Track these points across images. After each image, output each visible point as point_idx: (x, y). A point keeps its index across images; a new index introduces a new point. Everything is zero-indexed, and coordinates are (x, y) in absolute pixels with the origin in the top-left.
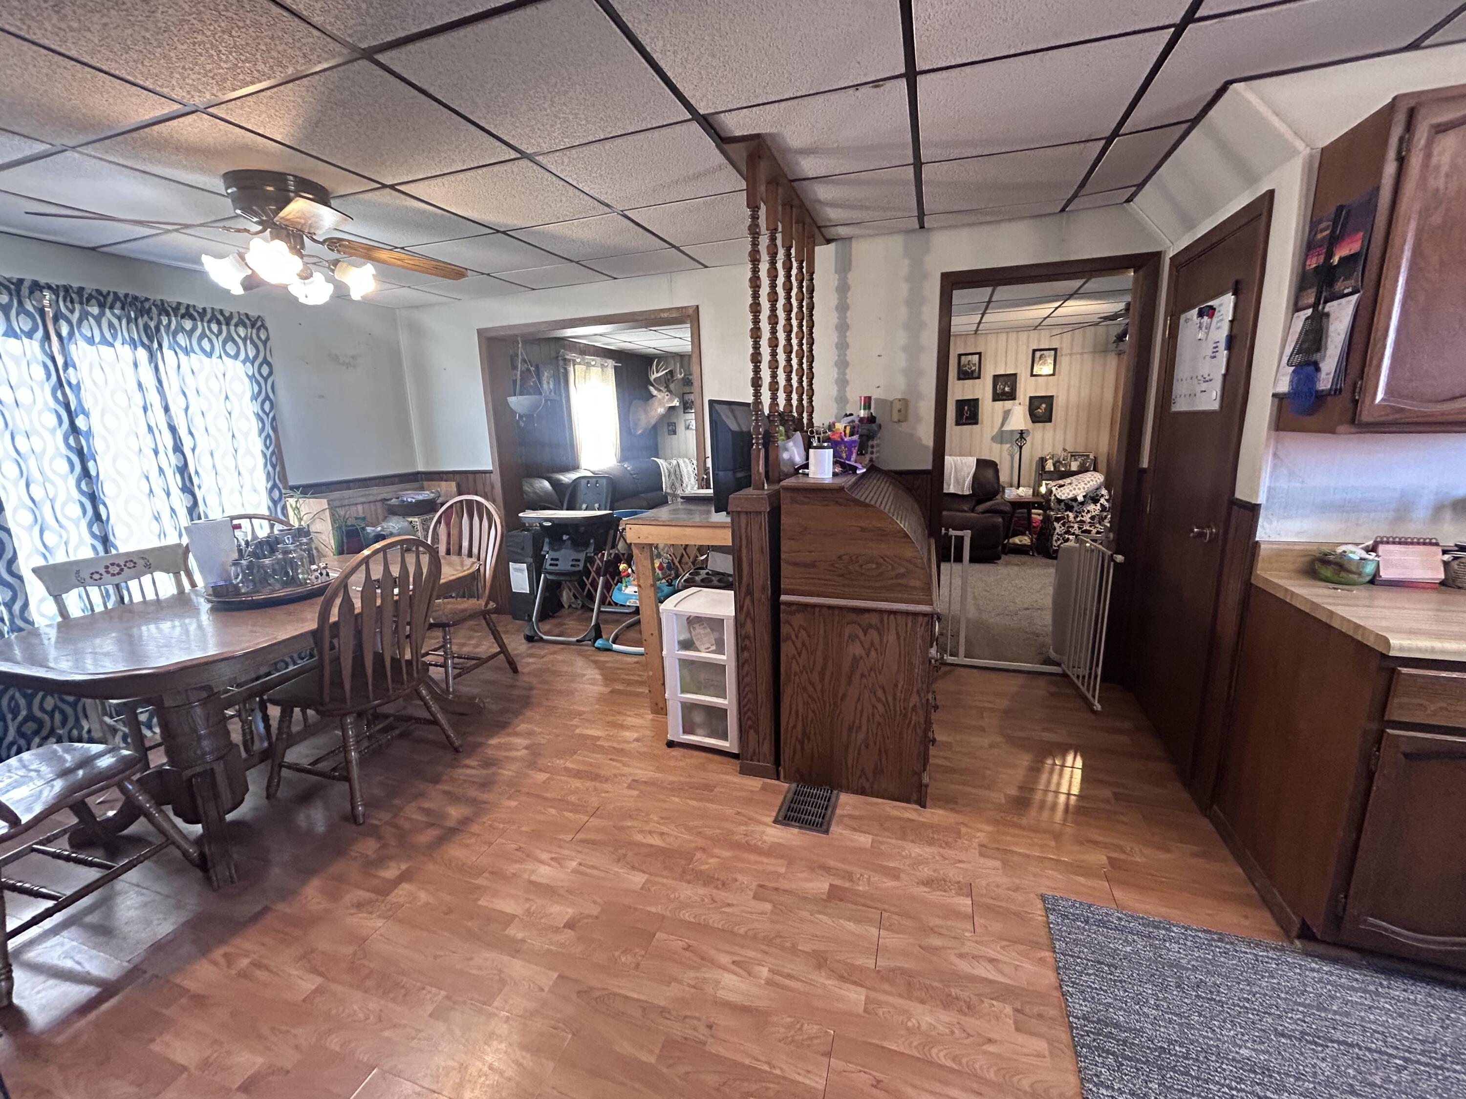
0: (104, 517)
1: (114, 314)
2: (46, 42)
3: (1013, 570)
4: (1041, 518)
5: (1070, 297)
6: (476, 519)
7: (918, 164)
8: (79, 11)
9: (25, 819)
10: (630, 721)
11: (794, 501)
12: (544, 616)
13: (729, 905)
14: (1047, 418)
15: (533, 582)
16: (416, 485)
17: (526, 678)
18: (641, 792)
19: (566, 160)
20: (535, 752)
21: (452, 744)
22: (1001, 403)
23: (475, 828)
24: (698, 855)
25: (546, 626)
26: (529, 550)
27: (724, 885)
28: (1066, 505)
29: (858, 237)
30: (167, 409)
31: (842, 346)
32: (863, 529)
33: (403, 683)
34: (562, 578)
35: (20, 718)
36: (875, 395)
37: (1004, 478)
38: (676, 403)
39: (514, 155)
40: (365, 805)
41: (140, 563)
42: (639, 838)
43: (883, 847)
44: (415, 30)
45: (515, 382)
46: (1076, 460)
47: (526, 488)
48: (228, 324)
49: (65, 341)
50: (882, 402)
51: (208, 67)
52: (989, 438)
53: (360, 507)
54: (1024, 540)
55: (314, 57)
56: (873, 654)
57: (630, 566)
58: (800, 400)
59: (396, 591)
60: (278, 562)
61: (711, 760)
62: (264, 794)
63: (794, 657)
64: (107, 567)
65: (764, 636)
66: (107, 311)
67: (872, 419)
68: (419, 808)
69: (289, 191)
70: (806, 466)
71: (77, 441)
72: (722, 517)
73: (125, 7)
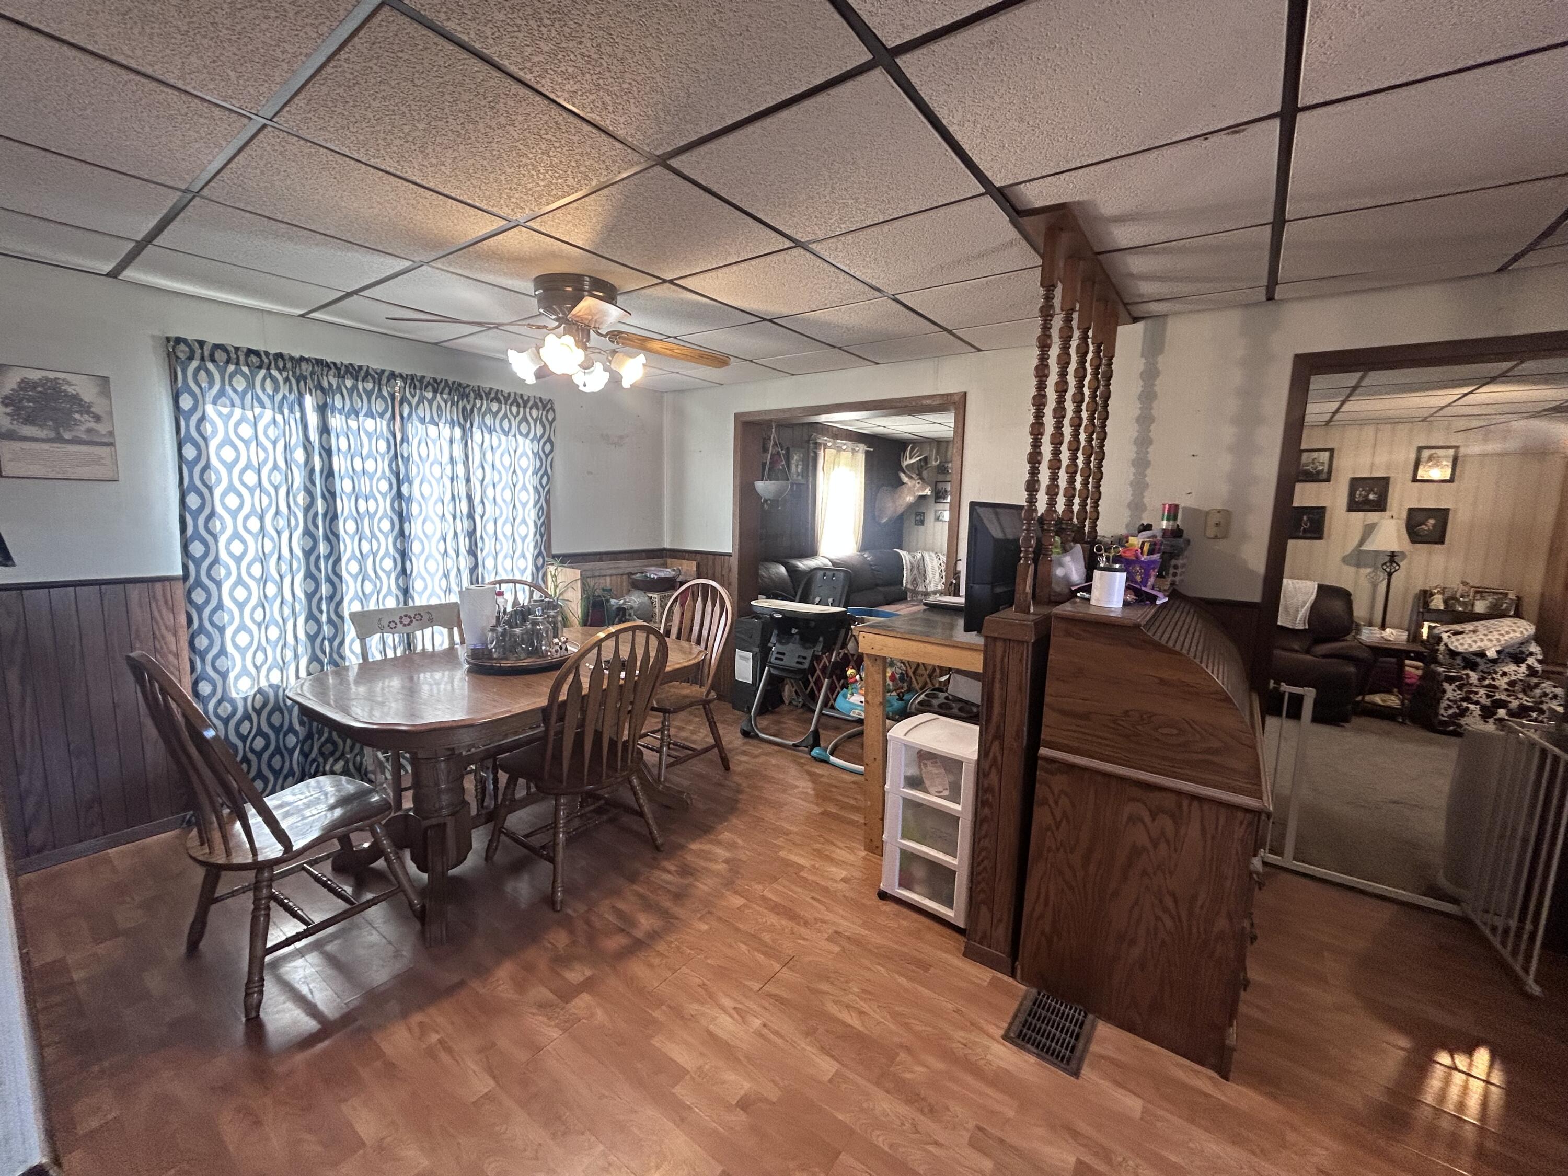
0: (408, 572)
1: (442, 398)
2: (414, 178)
3: (1370, 741)
4: (1420, 672)
5: (1492, 380)
6: (709, 603)
7: (1279, 222)
8: (438, 149)
9: (297, 845)
10: (840, 854)
11: (1068, 634)
12: (764, 710)
13: (936, 1143)
14: (1438, 537)
15: (757, 672)
16: (660, 561)
17: (737, 779)
18: (843, 949)
19: (840, 247)
20: (734, 866)
21: (654, 840)
22: (1361, 514)
23: (661, 947)
24: (903, 1056)
25: (764, 722)
26: (757, 639)
27: (932, 1110)
28: (1465, 659)
29: (1175, 314)
30: (468, 480)
31: (1143, 442)
32: (1162, 682)
33: (616, 771)
34: (784, 674)
35: (323, 739)
36: (1184, 502)
37: (1360, 611)
38: (927, 492)
39: (788, 244)
40: (564, 892)
41: (426, 617)
42: (833, 1009)
43: (1159, 1124)
44: (706, 132)
45: (764, 464)
46: (1483, 598)
47: (763, 572)
48: (525, 407)
49: (405, 421)
50: (1193, 513)
51: (530, 186)
52: (1338, 558)
53: (608, 579)
54: (1393, 701)
55: (615, 169)
56: (1163, 846)
57: (858, 672)
58: (1083, 505)
59: (623, 674)
60: (527, 632)
61: (929, 929)
62: (484, 855)
63: (1048, 828)
64: (401, 618)
65: (1012, 795)
66: (438, 395)
67: (1177, 533)
68: (613, 907)
69: (585, 291)
70: (1088, 589)
71: (400, 505)
72: (974, 638)
73: (469, 141)
